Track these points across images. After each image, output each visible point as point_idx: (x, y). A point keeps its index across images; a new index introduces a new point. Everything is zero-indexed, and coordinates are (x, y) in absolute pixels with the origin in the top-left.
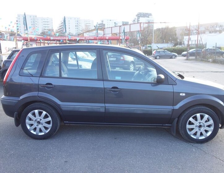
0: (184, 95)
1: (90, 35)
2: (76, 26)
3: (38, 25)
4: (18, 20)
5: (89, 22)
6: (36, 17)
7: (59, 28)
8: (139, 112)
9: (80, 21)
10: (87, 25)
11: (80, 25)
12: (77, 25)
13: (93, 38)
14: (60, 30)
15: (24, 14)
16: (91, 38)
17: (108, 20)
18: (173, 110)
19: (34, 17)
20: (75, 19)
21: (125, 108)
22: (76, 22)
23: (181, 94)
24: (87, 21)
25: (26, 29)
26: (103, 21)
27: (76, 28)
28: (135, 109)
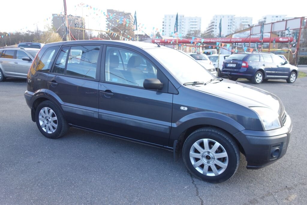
0: (186, 109)
1: (241, 36)
2: (229, 26)
3: (184, 26)
4: (165, 21)
5: (247, 20)
6: (183, 16)
7: (209, 29)
8: (132, 124)
9: (235, 20)
10: (243, 24)
11: (234, 25)
12: (230, 24)
13: (241, 40)
14: (208, 31)
15: (177, 14)
16: (239, 40)
17: (273, 17)
18: (171, 128)
19: (181, 17)
20: (229, 17)
21: (119, 117)
22: (230, 21)
23: (182, 108)
24: (243, 19)
25: (176, 30)
26: (265, 18)
27: (228, 29)
28: (127, 120)
